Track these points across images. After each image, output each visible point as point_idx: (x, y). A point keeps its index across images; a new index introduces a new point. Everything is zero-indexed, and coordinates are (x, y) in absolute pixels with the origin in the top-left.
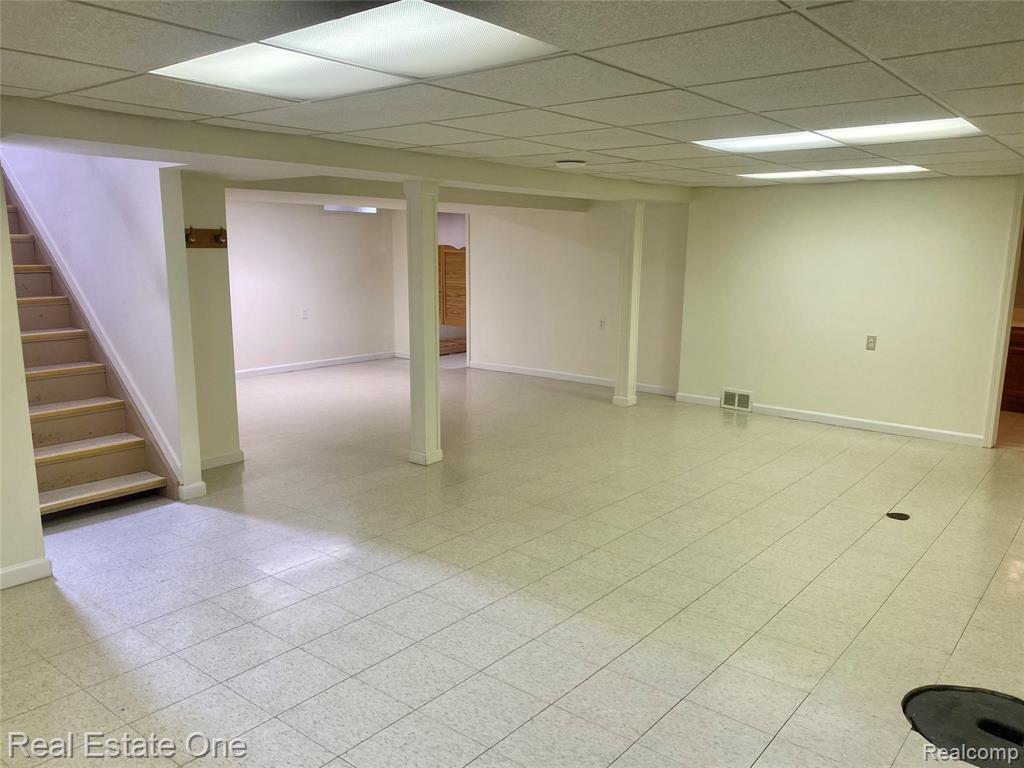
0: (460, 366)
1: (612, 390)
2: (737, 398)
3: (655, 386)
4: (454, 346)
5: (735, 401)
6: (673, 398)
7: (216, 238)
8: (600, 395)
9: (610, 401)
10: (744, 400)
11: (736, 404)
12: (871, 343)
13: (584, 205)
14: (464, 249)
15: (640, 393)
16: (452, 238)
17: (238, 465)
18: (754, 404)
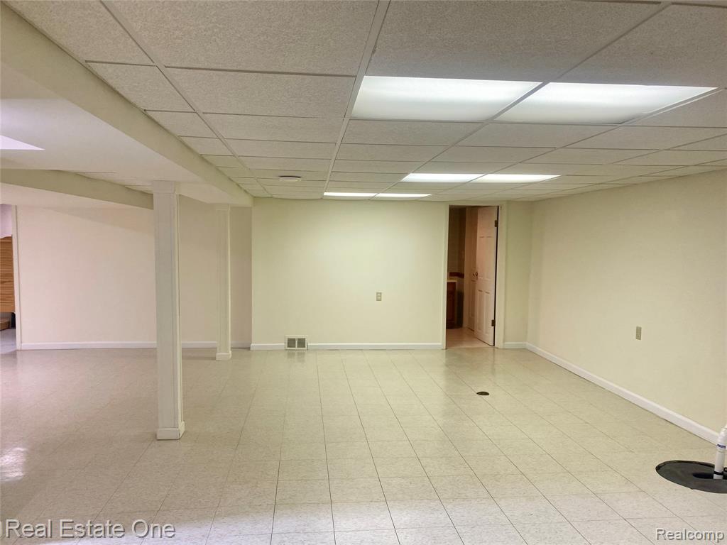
2: (297, 342)
6: (248, 348)
9: (214, 358)
10: (302, 343)
11: (296, 346)
12: (379, 297)
18: (309, 343)
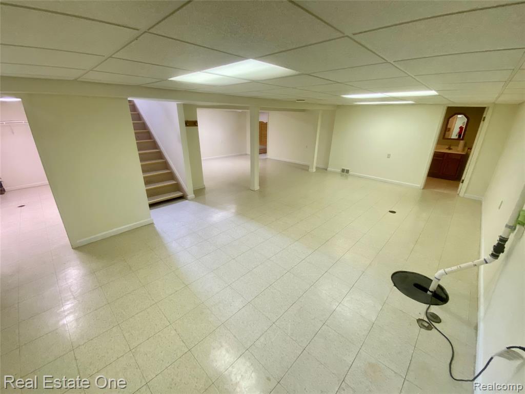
0: (265, 157)
1: (308, 167)
3: (322, 166)
4: (263, 151)
5: (345, 172)
6: (326, 170)
7: (195, 124)
8: (305, 168)
9: (308, 170)
10: (348, 171)
12: (389, 156)
13: (303, 111)
14: (267, 123)
15: (317, 168)
16: (263, 119)
17: (203, 189)
18: (351, 173)
